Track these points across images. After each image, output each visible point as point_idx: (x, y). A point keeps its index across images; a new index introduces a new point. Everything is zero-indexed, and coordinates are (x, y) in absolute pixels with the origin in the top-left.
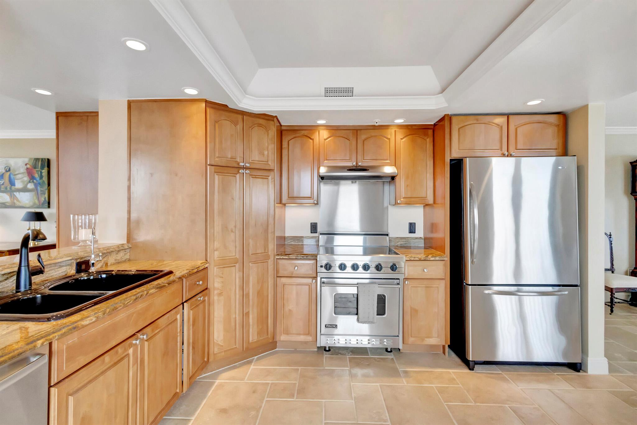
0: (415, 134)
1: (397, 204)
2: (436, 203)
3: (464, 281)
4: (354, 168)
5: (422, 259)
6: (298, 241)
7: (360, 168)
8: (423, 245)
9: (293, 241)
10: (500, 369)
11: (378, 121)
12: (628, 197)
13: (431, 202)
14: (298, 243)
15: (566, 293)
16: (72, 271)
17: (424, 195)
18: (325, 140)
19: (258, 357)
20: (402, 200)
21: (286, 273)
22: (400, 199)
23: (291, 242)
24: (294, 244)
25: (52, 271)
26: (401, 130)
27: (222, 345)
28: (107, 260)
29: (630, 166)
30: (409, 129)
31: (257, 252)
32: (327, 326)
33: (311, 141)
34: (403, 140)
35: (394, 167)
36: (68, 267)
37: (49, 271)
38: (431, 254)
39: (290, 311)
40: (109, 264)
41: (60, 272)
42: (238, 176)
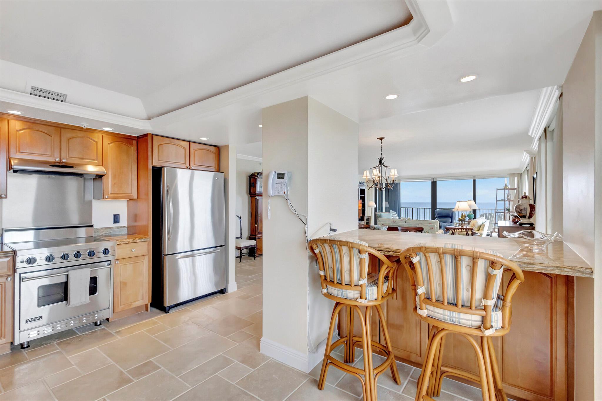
0: (121, 142)
1: (105, 199)
2: (140, 198)
3: (163, 253)
4: (57, 164)
5: (131, 242)
7: (64, 164)
8: (127, 233)
10: (185, 306)
11: (86, 125)
12: (248, 194)
13: (135, 197)
15: (219, 250)
17: (130, 192)
18: (17, 131)
20: (109, 195)
22: (108, 195)
26: (107, 136)
29: (249, 177)
30: (116, 136)
32: (28, 321)
34: (110, 145)
35: (101, 166)
38: (137, 237)
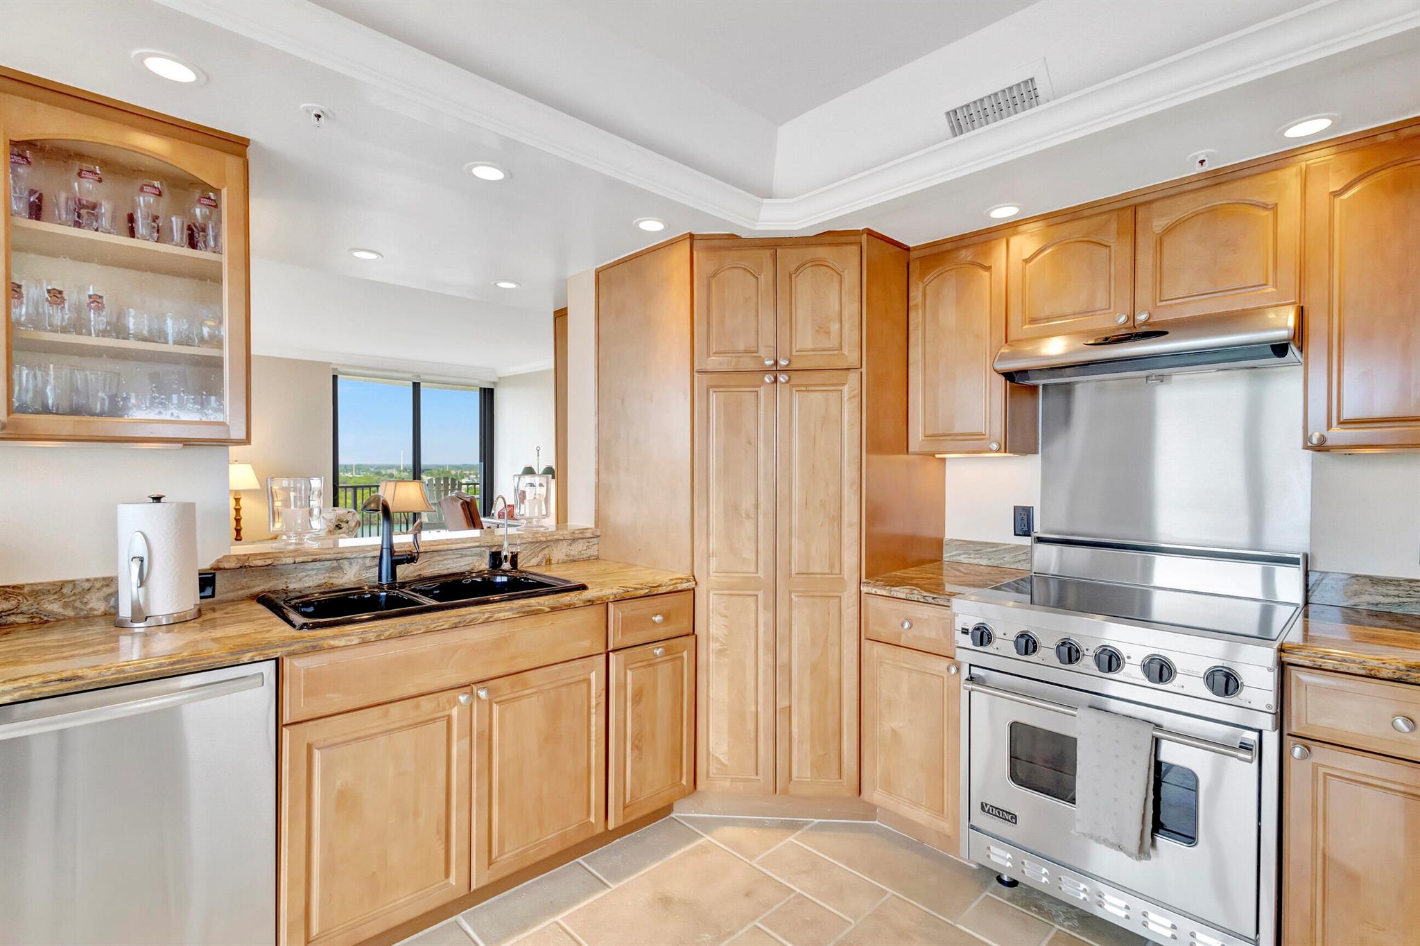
0: (1408, 159)
4: (1123, 332)
5: (1386, 673)
6: (976, 554)
7: (1141, 328)
9: (963, 554)
14: (977, 560)
16: (484, 564)
18: (1027, 261)
19: (820, 822)
20: (1333, 430)
21: (884, 634)
22: (1324, 429)
23: (959, 555)
24: (965, 561)
25: (448, 562)
27: (726, 762)
28: (549, 554)
31: (812, 570)
32: (986, 810)
33: (987, 273)
34: (1345, 195)
36: (475, 558)
37: (444, 560)
39: (895, 733)
40: (553, 562)
41: (462, 564)
42: (762, 391)
